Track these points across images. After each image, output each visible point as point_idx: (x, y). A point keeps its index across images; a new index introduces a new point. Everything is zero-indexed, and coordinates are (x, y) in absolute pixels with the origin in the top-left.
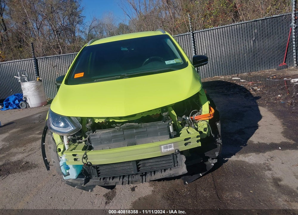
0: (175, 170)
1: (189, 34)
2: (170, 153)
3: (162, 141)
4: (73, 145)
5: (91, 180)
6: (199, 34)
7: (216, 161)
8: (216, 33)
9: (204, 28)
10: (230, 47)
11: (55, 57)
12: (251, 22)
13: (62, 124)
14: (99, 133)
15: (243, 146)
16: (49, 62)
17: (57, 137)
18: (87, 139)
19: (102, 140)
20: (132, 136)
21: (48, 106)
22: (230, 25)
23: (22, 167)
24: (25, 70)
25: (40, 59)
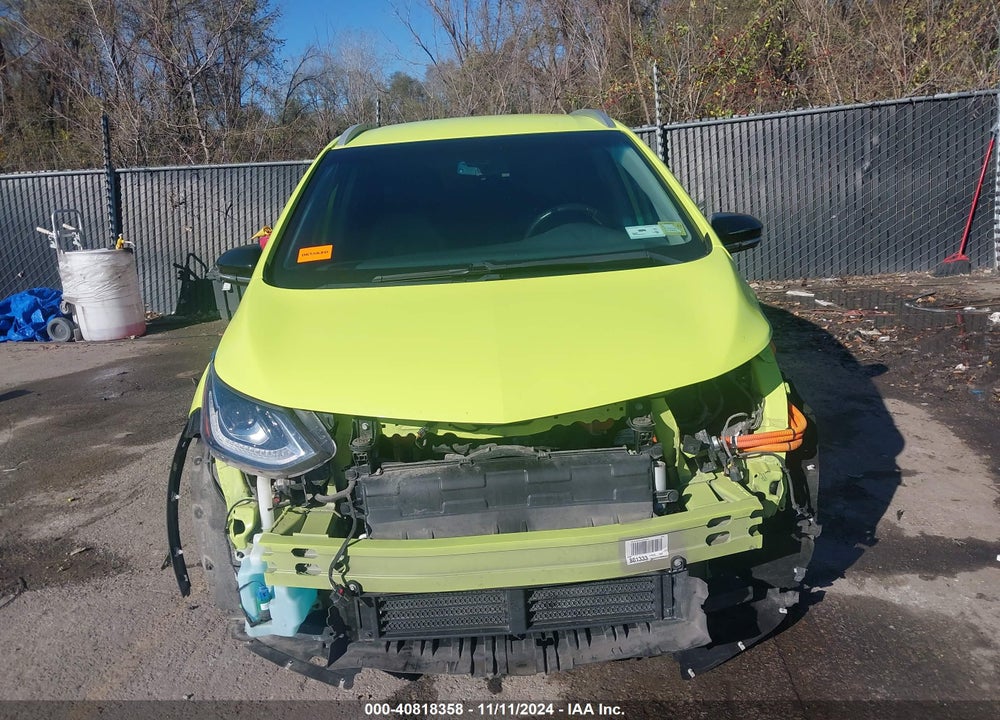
0: (663, 629)
1: (649, 132)
2: (652, 570)
3: (626, 522)
4: (290, 510)
5: (351, 649)
6: (683, 135)
7: (796, 599)
8: (741, 136)
9: (704, 115)
10: (786, 188)
11: (184, 170)
12: (860, 108)
13: (259, 435)
14: (397, 475)
15: (866, 544)
16: (162, 186)
17: (229, 477)
18: (346, 493)
19: (405, 502)
20: (514, 495)
21: (149, 339)
22: (790, 113)
23: (72, 564)
24: (72, 207)
25: (128, 175)
